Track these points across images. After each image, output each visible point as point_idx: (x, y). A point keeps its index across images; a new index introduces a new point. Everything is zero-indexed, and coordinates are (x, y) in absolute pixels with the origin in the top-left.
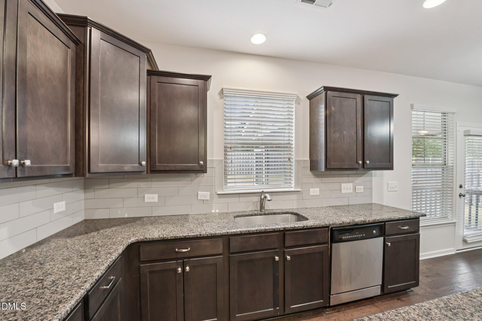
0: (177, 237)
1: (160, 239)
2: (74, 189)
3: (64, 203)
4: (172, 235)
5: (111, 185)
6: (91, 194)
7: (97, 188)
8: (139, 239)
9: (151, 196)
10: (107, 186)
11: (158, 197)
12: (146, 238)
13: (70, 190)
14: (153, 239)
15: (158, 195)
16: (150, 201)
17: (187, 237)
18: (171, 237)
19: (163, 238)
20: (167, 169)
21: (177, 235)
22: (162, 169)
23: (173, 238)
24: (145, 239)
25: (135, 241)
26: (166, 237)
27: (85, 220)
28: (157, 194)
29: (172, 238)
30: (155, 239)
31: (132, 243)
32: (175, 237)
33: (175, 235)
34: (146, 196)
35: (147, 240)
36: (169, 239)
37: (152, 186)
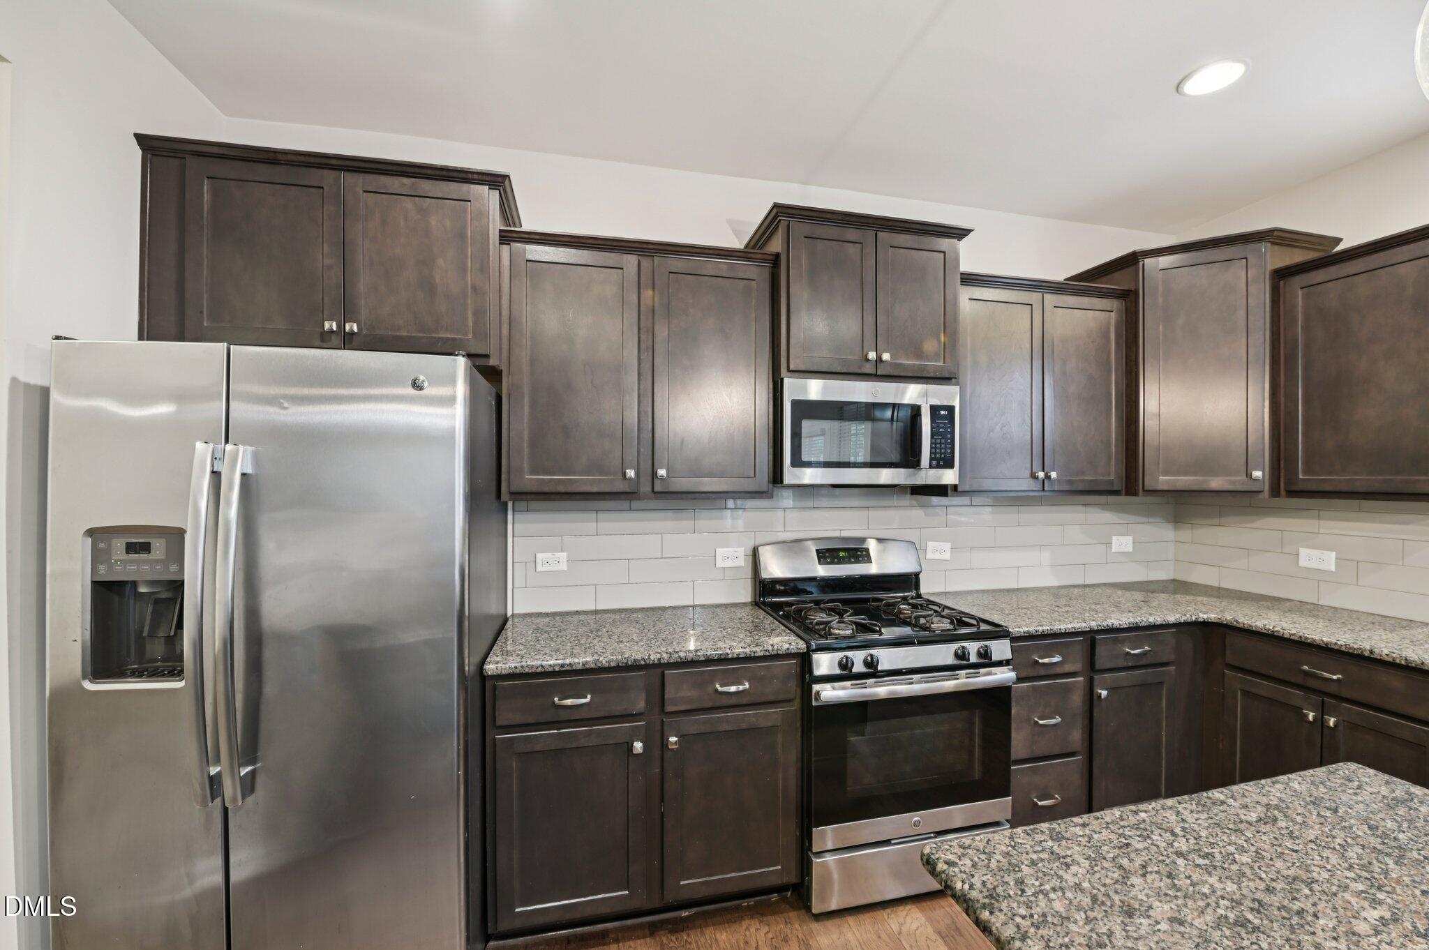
0: (1307, 638)
1: (1266, 632)
2: (1152, 520)
3: (1130, 539)
4: (1294, 631)
5: (1223, 520)
6: (1185, 534)
7: (1195, 523)
8: (1223, 619)
9: (1315, 553)
10: (1216, 521)
11: (1336, 559)
12: (1237, 622)
13: (1144, 520)
14: (1251, 626)
15: (1336, 555)
16: (1314, 565)
17: (1333, 646)
18: (1291, 634)
19: (1273, 632)
20: (1329, 488)
21: (1306, 635)
22: (1314, 487)
23: (1296, 638)
24: (1235, 623)
25: (1213, 620)
26: (1278, 631)
27: (1174, 581)
28: (1331, 550)
29: (1292, 637)
30: (1254, 629)
31: (1208, 623)
32: (1300, 637)
33: (1301, 634)
34: (1304, 553)
35: (1238, 625)
36: (1285, 636)
37: (1321, 531)
